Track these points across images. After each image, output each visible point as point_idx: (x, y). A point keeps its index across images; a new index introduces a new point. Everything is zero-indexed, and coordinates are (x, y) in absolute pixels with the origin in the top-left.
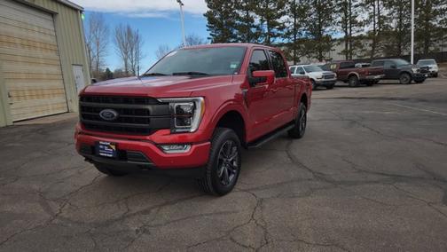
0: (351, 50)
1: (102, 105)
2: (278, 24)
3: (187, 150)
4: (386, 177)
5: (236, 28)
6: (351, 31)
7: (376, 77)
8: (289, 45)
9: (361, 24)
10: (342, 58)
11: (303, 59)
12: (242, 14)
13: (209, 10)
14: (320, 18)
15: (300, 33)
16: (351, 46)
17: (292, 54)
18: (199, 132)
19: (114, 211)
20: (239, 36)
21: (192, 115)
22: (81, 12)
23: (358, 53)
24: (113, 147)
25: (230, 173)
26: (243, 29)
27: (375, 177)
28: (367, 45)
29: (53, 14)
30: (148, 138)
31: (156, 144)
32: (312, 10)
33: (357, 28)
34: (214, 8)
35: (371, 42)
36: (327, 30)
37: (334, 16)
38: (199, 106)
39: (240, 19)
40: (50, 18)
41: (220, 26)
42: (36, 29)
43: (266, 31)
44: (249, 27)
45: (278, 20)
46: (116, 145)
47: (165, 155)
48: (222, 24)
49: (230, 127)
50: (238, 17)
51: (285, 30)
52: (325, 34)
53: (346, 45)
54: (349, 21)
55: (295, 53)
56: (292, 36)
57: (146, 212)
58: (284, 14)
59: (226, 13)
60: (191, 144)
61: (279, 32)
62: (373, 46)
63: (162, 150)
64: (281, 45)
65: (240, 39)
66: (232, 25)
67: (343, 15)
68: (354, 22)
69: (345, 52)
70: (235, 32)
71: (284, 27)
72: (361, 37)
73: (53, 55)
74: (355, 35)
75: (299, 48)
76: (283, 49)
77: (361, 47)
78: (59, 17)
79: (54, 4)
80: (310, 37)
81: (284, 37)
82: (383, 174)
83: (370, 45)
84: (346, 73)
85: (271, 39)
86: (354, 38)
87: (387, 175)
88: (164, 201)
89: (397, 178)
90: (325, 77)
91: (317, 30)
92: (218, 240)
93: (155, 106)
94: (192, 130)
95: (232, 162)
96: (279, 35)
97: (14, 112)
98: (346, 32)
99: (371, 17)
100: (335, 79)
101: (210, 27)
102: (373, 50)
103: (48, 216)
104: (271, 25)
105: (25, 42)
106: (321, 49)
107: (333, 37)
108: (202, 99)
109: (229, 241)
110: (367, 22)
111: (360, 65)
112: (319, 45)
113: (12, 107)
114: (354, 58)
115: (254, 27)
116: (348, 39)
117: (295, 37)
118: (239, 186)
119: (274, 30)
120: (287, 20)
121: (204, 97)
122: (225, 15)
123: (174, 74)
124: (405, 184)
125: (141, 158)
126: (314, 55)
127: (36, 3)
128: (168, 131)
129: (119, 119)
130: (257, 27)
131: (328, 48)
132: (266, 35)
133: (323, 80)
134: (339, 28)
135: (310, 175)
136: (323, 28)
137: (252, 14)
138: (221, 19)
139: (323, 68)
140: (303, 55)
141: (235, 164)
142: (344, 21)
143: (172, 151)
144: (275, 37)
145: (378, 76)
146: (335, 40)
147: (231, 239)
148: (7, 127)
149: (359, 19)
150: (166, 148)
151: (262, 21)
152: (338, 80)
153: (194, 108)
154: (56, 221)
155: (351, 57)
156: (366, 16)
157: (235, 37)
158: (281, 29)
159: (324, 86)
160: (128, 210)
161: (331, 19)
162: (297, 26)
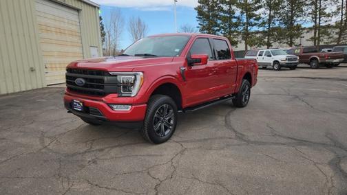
0: (319, 37)
1: (77, 75)
2: (256, 15)
3: (128, 109)
4: (294, 141)
5: (219, 19)
6: (320, 21)
7: (335, 61)
8: (263, 32)
9: (329, 15)
10: (311, 44)
11: (275, 45)
12: (226, 7)
13: (199, 4)
14: (293, 9)
15: (273, 23)
16: (319, 34)
17: (266, 40)
18: (138, 97)
19: (82, 148)
20: (221, 25)
21: (133, 84)
22: (98, 8)
23: (325, 40)
24: (81, 104)
25: (166, 128)
26: (225, 19)
27: (284, 141)
28: (334, 34)
29: (78, 10)
30: (103, 99)
31: (108, 104)
32: (286, 4)
33: (325, 19)
34: (203, 3)
35: (338, 30)
36: (298, 21)
37: (304, 8)
38: (139, 78)
39: (224, 12)
40: (76, 13)
41: (208, 17)
42: (66, 21)
43: (245, 21)
44: (231, 18)
45: (255, 12)
46: (83, 103)
47: (113, 112)
48: (209, 16)
49: (168, 95)
50: (222, 10)
51: (261, 21)
52: (295, 24)
53: (315, 33)
54: (319, 13)
55: (268, 39)
56: (267, 25)
57: (102, 150)
58: (260, 7)
59: (213, 7)
60: (132, 105)
61: (256, 22)
62: (340, 34)
63: (112, 108)
64: (257, 32)
65: (223, 27)
66: (216, 16)
67: (313, 7)
68: (322, 14)
69: (313, 39)
70: (219, 22)
71: (260, 18)
72: (329, 26)
73: (76, 39)
74: (323, 24)
75: (273, 35)
76: (258, 35)
77: (328, 35)
78: (83, 12)
79: (80, 3)
80: (283, 26)
81: (260, 26)
82: (291, 138)
83: (337, 33)
84: (308, 57)
85: (249, 28)
86: (323, 27)
87: (295, 139)
88: (116, 144)
89: (302, 142)
90: (289, 59)
91: (289, 21)
92: (139, 172)
93: (109, 78)
94: (133, 95)
95: (169, 120)
96: (255, 24)
97: (48, 79)
98: (315, 22)
99: (339, 9)
100: (297, 61)
101: (199, 18)
102: (339, 38)
103: (40, 147)
104: (249, 17)
105: (58, 31)
106: (291, 37)
107: (303, 26)
108: (141, 73)
109: (146, 174)
110: (336, 13)
111: (326, 50)
112: (290, 32)
113: (47, 75)
114: (321, 44)
115: (235, 17)
116: (317, 28)
117: (269, 26)
118: (174, 138)
119: (252, 20)
120: (263, 13)
121: (143, 72)
122: (211, 9)
123: (136, 55)
124: (306, 147)
125: (97, 113)
126: (285, 41)
127: (67, 3)
128: (116, 95)
129: (86, 86)
130: (238, 18)
131: (298, 36)
132: (244, 24)
133: (287, 62)
134: (309, 18)
135: (233, 135)
136: (295, 18)
137: (234, 7)
138: (209, 12)
139: (288, 52)
140: (275, 41)
141: (172, 122)
142: (314, 13)
143: (119, 109)
144: (253, 26)
145: (337, 60)
146: (305, 29)
147: (148, 173)
148: (43, 88)
149: (327, 11)
150: (115, 107)
151: (242, 13)
152: (301, 62)
153: (135, 80)
154: (44, 150)
155: (319, 43)
156: (334, 9)
157: (218, 26)
158: (258, 19)
159: (287, 67)
160: (91, 148)
161: (302, 11)
162: (271, 17)
